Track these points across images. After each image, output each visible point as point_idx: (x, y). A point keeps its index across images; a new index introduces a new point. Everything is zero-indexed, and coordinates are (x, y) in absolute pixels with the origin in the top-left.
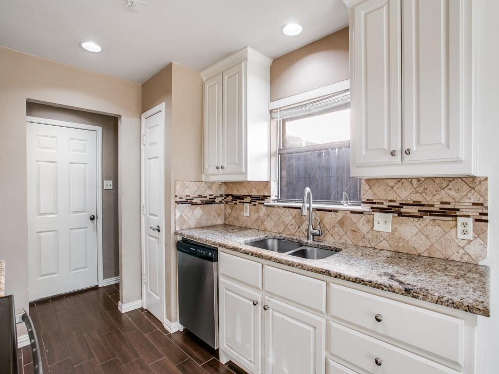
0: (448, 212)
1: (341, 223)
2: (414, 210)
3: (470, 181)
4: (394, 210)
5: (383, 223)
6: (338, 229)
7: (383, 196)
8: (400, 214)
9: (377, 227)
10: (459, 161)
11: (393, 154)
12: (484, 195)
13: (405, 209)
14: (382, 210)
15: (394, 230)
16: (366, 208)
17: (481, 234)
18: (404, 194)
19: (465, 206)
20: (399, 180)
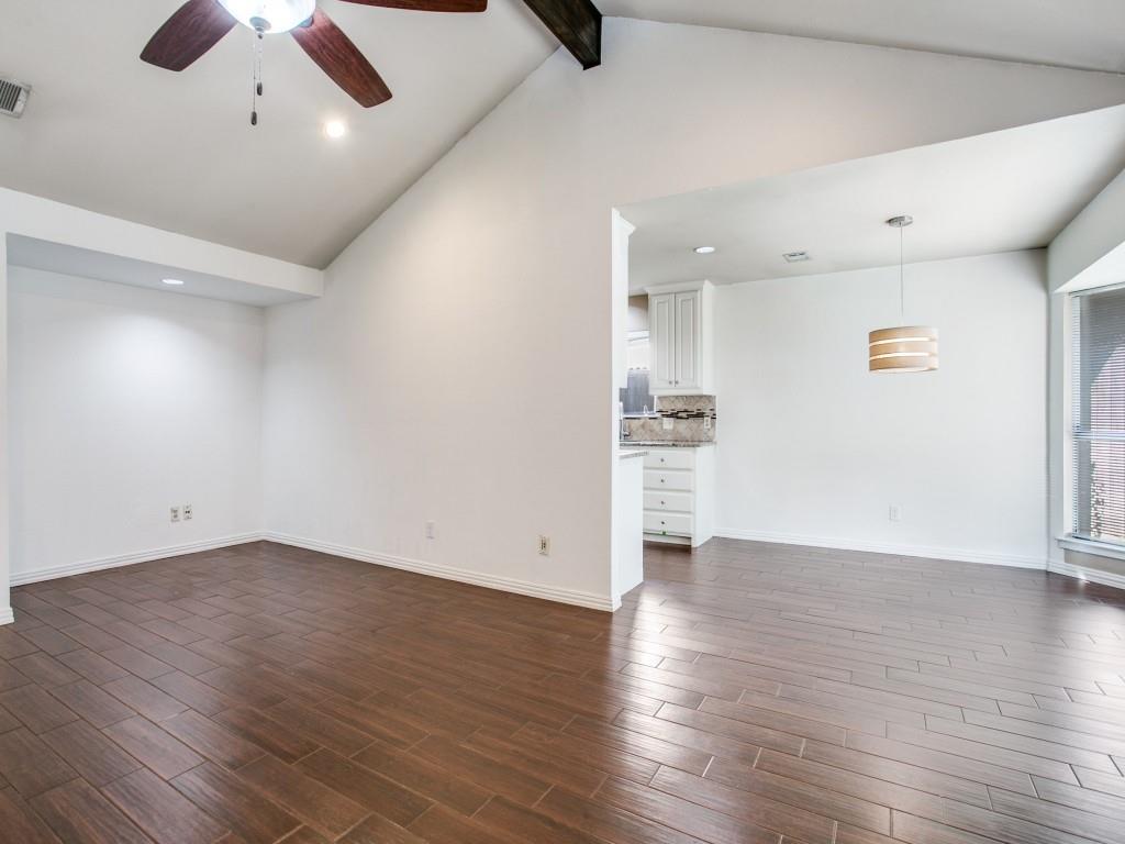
0: (700, 415)
1: (643, 426)
2: (684, 415)
3: (709, 398)
4: (674, 415)
5: (668, 424)
6: (641, 430)
7: (668, 407)
8: (678, 418)
9: (665, 427)
10: (696, 388)
11: (670, 383)
12: (714, 405)
13: (680, 415)
14: (668, 416)
15: (675, 428)
16: (658, 415)
17: (713, 425)
18: (680, 406)
19: (707, 412)
20: (677, 397)
